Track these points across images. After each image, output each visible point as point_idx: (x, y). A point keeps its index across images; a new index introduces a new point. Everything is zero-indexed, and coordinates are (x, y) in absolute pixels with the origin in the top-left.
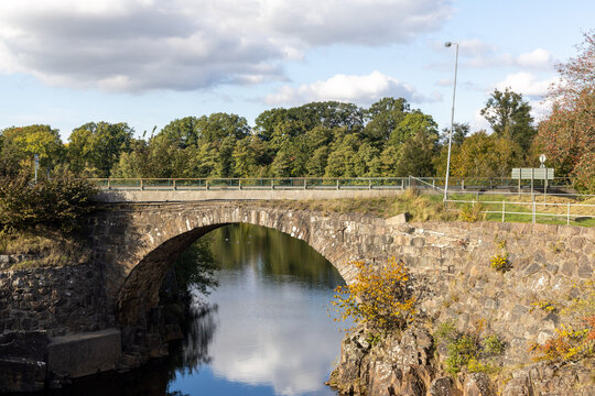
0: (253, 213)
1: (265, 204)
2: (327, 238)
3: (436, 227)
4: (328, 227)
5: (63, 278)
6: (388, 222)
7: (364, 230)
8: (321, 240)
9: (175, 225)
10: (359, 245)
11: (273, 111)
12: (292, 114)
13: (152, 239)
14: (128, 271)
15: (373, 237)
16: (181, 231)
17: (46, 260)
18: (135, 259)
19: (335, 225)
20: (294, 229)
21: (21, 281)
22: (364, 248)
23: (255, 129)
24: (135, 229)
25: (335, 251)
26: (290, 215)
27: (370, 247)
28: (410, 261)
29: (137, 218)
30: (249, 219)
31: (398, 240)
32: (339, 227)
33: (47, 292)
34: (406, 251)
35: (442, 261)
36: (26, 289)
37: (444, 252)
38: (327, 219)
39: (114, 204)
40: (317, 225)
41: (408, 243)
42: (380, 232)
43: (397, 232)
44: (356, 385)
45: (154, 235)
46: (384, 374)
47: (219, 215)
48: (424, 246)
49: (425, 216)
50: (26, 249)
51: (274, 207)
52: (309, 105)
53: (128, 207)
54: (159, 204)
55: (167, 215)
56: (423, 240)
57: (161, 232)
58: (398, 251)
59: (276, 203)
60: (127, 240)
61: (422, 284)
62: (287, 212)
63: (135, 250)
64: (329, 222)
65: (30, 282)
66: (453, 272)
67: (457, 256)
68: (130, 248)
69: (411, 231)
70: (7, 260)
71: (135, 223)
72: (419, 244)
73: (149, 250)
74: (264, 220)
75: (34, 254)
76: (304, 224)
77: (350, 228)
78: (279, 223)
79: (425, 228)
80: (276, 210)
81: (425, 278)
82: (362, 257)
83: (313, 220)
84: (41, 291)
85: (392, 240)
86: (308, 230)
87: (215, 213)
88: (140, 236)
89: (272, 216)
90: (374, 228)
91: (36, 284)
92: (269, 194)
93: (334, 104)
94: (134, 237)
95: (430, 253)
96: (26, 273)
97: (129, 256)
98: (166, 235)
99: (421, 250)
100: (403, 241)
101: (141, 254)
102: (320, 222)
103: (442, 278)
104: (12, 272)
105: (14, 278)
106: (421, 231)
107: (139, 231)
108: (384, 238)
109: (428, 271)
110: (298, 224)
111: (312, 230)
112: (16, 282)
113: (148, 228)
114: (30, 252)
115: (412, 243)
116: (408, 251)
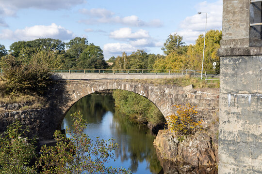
0: (123, 85)
1: (127, 81)
2: (157, 96)
3: (207, 90)
4: (157, 91)
5: (41, 114)
6: (184, 88)
7: (174, 92)
8: (154, 96)
9: (86, 90)
10: (171, 99)
11: (19, 42)
12: (29, 44)
13: (76, 97)
14: (64, 112)
15: (177, 95)
16: (89, 93)
17: (33, 106)
18: (67, 106)
19: (160, 90)
20: (142, 92)
21: (24, 116)
22: (174, 100)
23: (9, 51)
24: (67, 92)
25: (160, 101)
26: (140, 85)
27: (176, 100)
28: (195, 105)
29: (68, 87)
30: (121, 87)
31: (189, 96)
32: (162, 91)
33: (35, 121)
34: (193, 101)
35: (209, 105)
36: (27, 120)
37: (210, 101)
38: (156, 87)
39: (57, 80)
40: (152, 90)
41: (194, 98)
42: (181, 93)
43: (188, 93)
44: (178, 158)
45: (77, 95)
46: (194, 152)
47: (107, 85)
48: (201, 98)
49: (201, 86)
50: (25, 101)
51: (132, 82)
52: (38, 40)
53: (64, 82)
54: (78, 81)
55: (83, 85)
56: (201, 96)
57: (79, 93)
58: (189, 101)
59: (132, 81)
60: (64, 97)
61: (201, 115)
62: (138, 84)
63: (68, 102)
64: (157, 89)
65: (28, 116)
66: (214, 109)
67: (216, 103)
68: (65, 101)
69: (195, 92)
70: (18, 106)
71: (68, 89)
72: (198, 98)
73: (74, 102)
74: (128, 88)
75: (28, 103)
76: (146, 89)
77: (167, 91)
78: (134, 89)
79: (202, 91)
80: (133, 83)
81: (202, 112)
82: (173, 104)
83: (150, 88)
84: (32, 120)
85: (186, 96)
86: (148, 92)
87: (105, 85)
88: (70, 95)
89: (131, 86)
90: (178, 91)
91: (30, 117)
92: (128, 76)
93: (50, 40)
94: (67, 96)
95: (204, 102)
96: (26, 112)
97: (65, 104)
98: (82, 95)
99: (200, 100)
100: (192, 97)
101: (70, 104)
102: (153, 89)
103: (209, 112)
104: (21, 111)
105: (22, 114)
106: (200, 92)
107: (69, 93)
108: (182, 95)
109: (203, 109)
110: (143, 90)
111: (150, 92)
112: (23, 116)
113: (74, 92)
114: (27, 102)
115: (196, 98)
116: (194, 101)
